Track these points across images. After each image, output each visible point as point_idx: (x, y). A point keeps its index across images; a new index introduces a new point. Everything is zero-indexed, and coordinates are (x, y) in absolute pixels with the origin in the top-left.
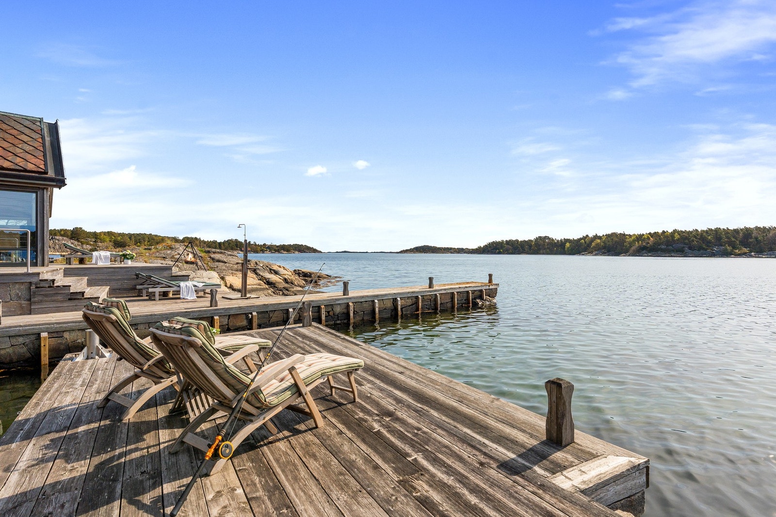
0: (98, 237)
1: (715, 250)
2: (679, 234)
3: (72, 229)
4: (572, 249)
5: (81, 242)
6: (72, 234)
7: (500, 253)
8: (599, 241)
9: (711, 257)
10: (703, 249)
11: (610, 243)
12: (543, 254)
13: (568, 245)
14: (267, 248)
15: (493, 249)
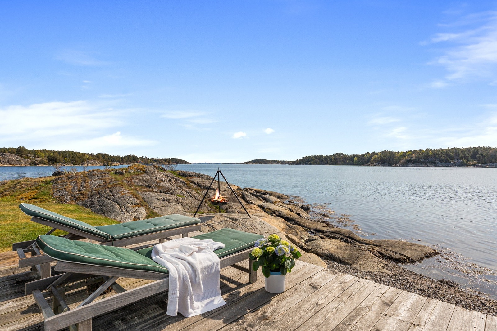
0: (37, 153)
1: (456, 162)
2: (432, 152)
3: (17, 148)
4: (359, 162)
5: (24, 157)
6: (17, 151)
7: (311, 164)
8: (376, 156)
9: (453, 166)
10: (449, 161)
11: (385, 158)
12: (340, 165)
13: (356, 158)
14: (154, 161)
15: (306, 162)
